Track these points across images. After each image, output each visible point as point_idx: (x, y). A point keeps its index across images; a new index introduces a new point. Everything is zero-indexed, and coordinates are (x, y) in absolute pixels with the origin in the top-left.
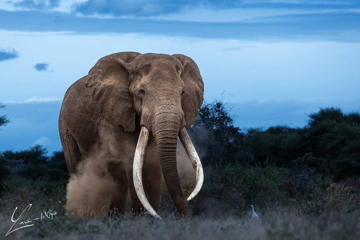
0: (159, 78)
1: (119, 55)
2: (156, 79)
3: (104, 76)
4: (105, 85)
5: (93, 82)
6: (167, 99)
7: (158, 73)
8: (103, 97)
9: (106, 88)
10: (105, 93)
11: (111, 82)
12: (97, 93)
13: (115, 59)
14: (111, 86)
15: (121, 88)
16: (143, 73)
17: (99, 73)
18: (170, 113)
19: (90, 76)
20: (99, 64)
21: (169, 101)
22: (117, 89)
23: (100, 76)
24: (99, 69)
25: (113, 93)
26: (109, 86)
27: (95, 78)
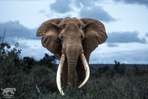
0: (69, 30)
1: (53, 20)
2: (67, 31)
3: (47, 31)
4: (48, 35)
5: (41, 34)
6: (72, 40)
7: (68, 28)
8: (48, 41)
9: (48, 37)
10: (48, 39)
11: (51, 34)
12: (44, 39)
13: (51, 23)
14: (51, 36)
15: (56, 36)
16: (63, 28)
17: (44, 30)
18: (73, 46)
19: (39, 32)
20: (43, 26)
21: (73, 41)
22: (54, 37)
23: (44, 31)
24: (43, 28)
25: (53, 39)
26: (50, 36)
27: (42, 32)
